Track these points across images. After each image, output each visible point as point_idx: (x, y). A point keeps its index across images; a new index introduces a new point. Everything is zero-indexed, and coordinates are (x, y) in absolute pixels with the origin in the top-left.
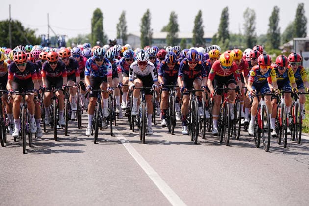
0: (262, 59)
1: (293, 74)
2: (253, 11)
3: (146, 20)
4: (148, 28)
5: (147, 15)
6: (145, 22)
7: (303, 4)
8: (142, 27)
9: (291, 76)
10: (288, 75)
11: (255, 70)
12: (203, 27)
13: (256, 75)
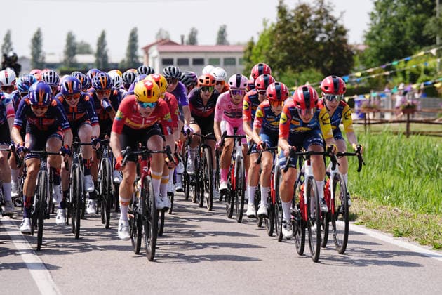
0: (272, 91)
1: (329, 121)
2: (167, 32)
3: (37, 41)
4: (39, 52)
5: (37, 36)
6: (36, 43)
7: (225, 26)
8: (32, 49)
9: (324, 124)
10: (318, 121)
11: (264, 109)
12: (108, 50)
13: (265, 117)
